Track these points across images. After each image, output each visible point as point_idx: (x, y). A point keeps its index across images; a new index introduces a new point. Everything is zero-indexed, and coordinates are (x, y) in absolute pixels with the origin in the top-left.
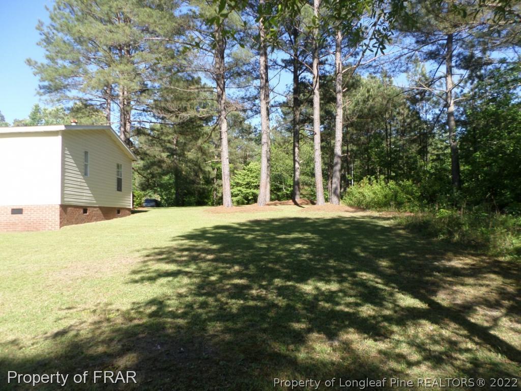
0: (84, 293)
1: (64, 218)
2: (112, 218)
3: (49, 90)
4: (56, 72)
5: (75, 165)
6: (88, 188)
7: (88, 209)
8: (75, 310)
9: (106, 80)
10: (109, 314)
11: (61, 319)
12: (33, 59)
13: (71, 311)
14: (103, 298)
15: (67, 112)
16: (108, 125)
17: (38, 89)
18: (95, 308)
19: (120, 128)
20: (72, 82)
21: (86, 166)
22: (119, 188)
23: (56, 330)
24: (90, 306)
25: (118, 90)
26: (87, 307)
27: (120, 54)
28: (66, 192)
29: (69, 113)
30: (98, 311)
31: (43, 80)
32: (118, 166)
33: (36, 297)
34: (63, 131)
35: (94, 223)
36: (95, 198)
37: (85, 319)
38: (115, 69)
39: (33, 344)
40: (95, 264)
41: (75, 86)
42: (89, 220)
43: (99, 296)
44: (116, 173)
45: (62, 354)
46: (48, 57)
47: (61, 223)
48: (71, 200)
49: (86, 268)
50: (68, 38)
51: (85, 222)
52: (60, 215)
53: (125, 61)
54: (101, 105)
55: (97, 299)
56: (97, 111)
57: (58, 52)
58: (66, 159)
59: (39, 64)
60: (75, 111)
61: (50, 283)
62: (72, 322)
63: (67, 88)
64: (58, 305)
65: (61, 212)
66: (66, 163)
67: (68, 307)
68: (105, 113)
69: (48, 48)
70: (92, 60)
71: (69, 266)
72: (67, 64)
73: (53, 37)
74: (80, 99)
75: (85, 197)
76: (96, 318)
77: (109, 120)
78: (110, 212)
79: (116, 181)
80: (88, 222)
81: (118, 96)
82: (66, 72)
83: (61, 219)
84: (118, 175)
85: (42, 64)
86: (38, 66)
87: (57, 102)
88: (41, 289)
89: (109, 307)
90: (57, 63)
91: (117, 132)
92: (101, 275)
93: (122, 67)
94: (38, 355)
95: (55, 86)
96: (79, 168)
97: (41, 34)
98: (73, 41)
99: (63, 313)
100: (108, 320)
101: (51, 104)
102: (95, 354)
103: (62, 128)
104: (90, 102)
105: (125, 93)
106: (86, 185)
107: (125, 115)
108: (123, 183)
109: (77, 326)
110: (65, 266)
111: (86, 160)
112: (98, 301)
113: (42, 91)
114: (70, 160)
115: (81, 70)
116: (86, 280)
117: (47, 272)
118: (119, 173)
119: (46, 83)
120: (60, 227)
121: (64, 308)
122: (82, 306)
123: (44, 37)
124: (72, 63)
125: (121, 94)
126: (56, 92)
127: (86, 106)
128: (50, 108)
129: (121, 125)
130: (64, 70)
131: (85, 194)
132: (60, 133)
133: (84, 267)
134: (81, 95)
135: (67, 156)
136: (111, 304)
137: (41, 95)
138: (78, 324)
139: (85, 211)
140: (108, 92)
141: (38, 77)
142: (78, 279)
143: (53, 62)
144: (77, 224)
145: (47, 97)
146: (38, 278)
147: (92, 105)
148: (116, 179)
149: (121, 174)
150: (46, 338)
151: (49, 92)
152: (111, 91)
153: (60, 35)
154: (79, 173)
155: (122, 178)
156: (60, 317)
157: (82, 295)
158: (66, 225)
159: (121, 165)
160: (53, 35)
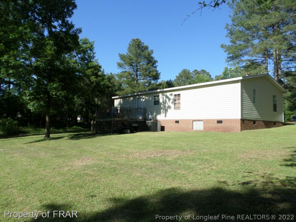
0: (257, 166)
1: (243, 126)
2: (271, 128)
3: (232, 58)
4: (236, 49)
5: (248, 97)
6: (255, 110)
7: (256, 121)
8: (252, 174)
9: (265, 47)
10: (272, 180)
11: (245, 177)
12: (224, 44)
13: (251, 174)
14: (268, 171)
15: (242, 69)
16: (267, 73)
17: (227, 59)
18: (263, 175)
19: (274, 74)
20: (244, 52)
21: (254, 98)
22: (275, 109)
23: (243, 181)
24: (261, 174)
25: (272, 51)
26: (259, 173)
27: (273, 30)
28: (244, 112)
29: (244, 69)
30: (266, 177)
31: (229, 54)
32: (274, 97)
33: (232, 164)
34: (241, 80)
35: (259, 130)
36: (260, 115)
37: (258, 180)
38: (270, 39)
39: (233, 185)
40: (262, 152)
41: (246, 54)
42: (257, 128)
43: (265, 169)
44: (273, 101)
45: (247, 193)
46: (231, 42)
47: (241, 129)
48: (246, 117)
49: (257, 154)
50: (241, 29)
51: (254, 129)
52: (241, 125)
53: (277, 33)
54: (262, 61)
55: (264, 171)
56: (260, 65)
57: (237, 37)
58: (244, 95)
59: (227, 46)
60: (247, 67)
61: (238, 158)
62: (252, 179)
63: (242, 56)
64: (243, 170)
65: (241, 123)
66: (244, 97)
67: (248, 171)
68: (264, 66)
69: (232, 37)
70: (256, 37)
71: (247, 151)
72: (241, 43)
73: (234, 30)
74: (249, 60)
75: (254, 115)
76: (264, 180)
77: (267, 70)
78: (269, 124)
79: (273, 106)
80: (257, 129)
81: (272, 54)
82: (241, 47)
83: (241, 126)
84: (274, 102)
85: (229, 46)
86: (227, 47)
87: (237, 64)
88: (234, 161)
89: (272, 176)
90: (236, 44)
91: (272, 76)
92: (266, 159)
93: (275, 37)
94: (236, 191)
95: (235, 55)
96: (250, 99)
97: (227, 30)
98: (244, 29)
99: (246, 174)
100: (272, 182)
101: (234, 65)
102: (265, 197)
103: (241, 78)
104: (255, 61)
105: (277, 52)
106: (254, 108)
107: (277, 65)
108: (277, 107)
109: (254, 182)
110: (245, 151)
111: (254, 94)
112: (265, 172)
113: (229, 59)
114: (245, 95)
115: (249, 44)
116: (257, 160)
117: (236, 153)
118: (274, 101)
119: (231, 55)
120: (241, 131)
121: (247, 172)
122: (256, 173)
123: (229, 31)
124: (244, 41)
125: (274, 53)
126: (236, 59)
127: (253, 63)
128: (233, 68)
129: (275, 72)
130: (241, 46)
131: (254, 113)
132: (240, 81)
133: (255, 153)
134: (250, 58)
135: (244, 93)
136: (273, 175)
137: (228, 62)
138: (254, 181)
139: (254, 123)
140: (266, 53)
141: (227, 53)
142: (253, 159)
143: (234, 44)
144: (250, 130)
145: (231, 62)
146: (232, 155)
147: (256, 62)
148: (273, 104)
149: (276, 101)
150: (239, 184)
151: (233, 60)
152: (268, 52)
153: (237, 28)
154: (251, 102)
155: (277, 103)
156: (245, 176)
157: (256, 167)
158: (244, 130)
159: (276, 96)
160: (233, 29)
